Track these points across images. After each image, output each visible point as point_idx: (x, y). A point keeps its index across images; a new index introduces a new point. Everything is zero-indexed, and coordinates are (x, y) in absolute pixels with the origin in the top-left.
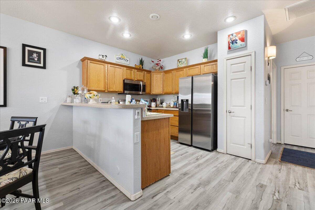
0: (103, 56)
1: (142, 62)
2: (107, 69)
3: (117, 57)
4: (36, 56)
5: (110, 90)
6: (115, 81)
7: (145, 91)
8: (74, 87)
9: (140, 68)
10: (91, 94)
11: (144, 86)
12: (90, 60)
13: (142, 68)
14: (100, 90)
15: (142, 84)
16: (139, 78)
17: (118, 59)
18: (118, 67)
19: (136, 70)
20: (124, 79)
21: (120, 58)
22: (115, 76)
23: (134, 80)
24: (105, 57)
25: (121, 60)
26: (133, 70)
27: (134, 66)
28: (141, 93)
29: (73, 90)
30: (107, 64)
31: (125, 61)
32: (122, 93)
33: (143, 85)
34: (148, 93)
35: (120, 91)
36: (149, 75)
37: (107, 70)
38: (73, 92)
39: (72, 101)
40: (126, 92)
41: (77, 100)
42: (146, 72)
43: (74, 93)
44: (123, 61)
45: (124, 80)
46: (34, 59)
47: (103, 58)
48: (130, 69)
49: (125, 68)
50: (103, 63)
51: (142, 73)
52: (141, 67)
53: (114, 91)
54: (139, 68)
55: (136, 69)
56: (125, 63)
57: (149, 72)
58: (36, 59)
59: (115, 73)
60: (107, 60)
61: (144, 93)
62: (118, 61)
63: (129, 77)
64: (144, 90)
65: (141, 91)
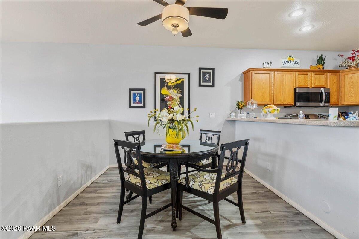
0: (267, 63)
1: (321, 61)
2: (273, 77)
3: (283, 61)
4: (208, 76)
5: (277, 103)
6: (283, 92)
7: (329, 102)
8: (238, 102)
9: (319, 69)
10: (269, 108)
11: (328, 95)
12: (254, 71)
13: (323, 68)
14: (262, 103)
15: (323, 92)
16: (318, 84)
17: (284, 62)
18: (287, 73)
19: (313, 74)
20: (295, 88)
21: (287, 62)
22: (283, 85)
23: (311, 87)
24: (270, 64)
25: (288, 64)
26: (309, 73)
27: (308, 68)
28: (322, 104)
29: (238, 105)
30: (273, 72)
31: (293, 64)
32: (292, 105)
33: (325, 93)
34: (334, 104)
35: (290, 103)
36: (335, 77)
37: (273, 79)
38: (238, 106)
39: (236, 116)
40: (298, 104)
41: (243, 115)
42: (329, 74)
43: (239, 108)
44: (291, 64)
45: (295, 90)
46: (206, 79)
47: (268, 66)
48: (304, 73)
49: (297, 73)
50: (269, 71)
51: (324, 76)
52: (321, 68)
53: (282, 103)
54: (317, 69)
55: (313, 72)
56: (295, 66)
57: (335, 72)
58: (207, 79)
59: (283, 81)
60: (272, 67)
61: (327, 104)
62: (284, 65)
63: (302, 84)
64: (328, 100)
65: (321, 102)
